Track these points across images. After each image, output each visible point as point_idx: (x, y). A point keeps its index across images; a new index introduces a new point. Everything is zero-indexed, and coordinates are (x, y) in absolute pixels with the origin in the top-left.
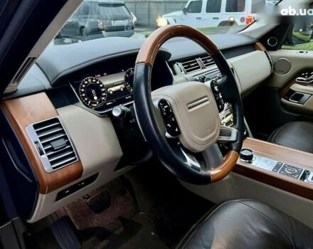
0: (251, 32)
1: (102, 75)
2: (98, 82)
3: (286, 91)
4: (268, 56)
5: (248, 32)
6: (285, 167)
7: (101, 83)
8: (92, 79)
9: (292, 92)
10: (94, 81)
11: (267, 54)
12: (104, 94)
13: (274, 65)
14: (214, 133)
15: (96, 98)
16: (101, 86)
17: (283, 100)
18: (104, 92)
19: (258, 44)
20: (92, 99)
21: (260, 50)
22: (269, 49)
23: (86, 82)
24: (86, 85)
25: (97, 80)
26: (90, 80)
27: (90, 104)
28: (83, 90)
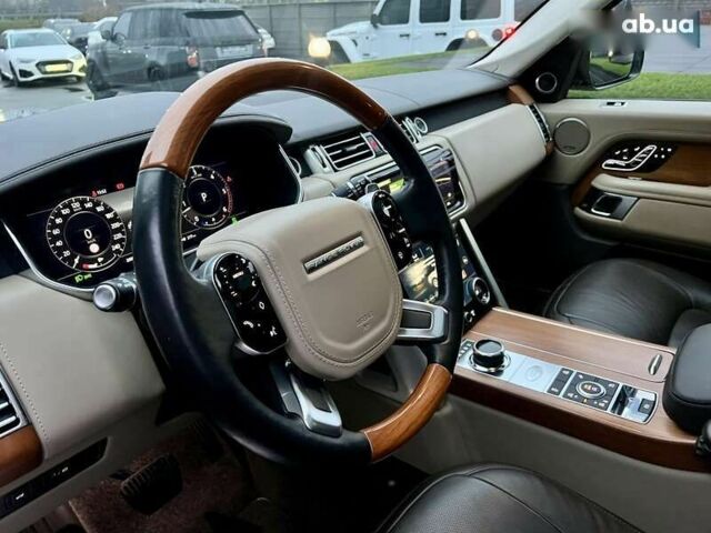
0: (497, 63)
1: (111, 189)
2: (99, 209)
3: (584, 190)
4: (538, 116)
5: (492, 64)
6: (576, 381)
7: (109, 210)
8: (83, 202)
9: (598, 192)
10: (89, 205)
11: (535, 112)
12: (118, 236)
13: (552, 134)
14: (383, 325)
15: (94, 248)
16: (109, 216)
17: (579, 211)
18: (118, 230)
19: (515, 89)
20: (85, 249)
21: (521, 103)
22: (540, 98)
23: (65, 212)
24: (65, 217)
25: (97, 204)
26: (76, 205)
27: (79, 266)
28: (56, 232)
